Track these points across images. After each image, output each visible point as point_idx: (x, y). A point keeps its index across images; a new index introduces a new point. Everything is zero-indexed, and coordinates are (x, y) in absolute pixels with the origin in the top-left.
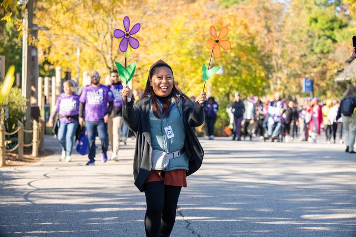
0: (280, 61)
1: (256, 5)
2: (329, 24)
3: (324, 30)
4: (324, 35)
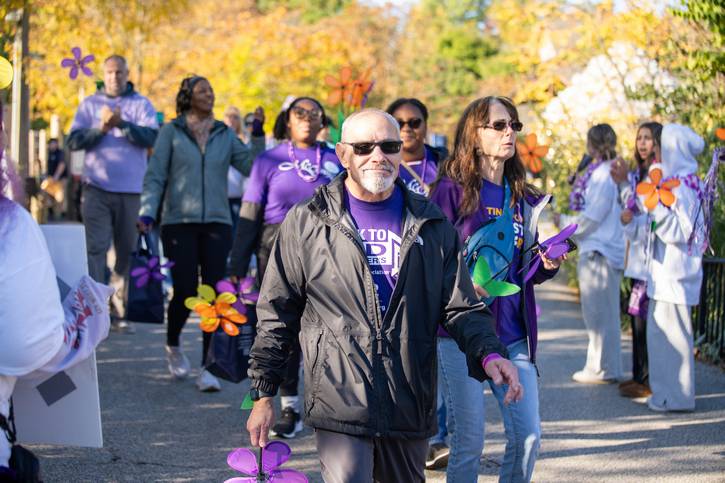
1: (359, 20)
2: (470, 51)
3: (462, 59)
4: (463, 67)
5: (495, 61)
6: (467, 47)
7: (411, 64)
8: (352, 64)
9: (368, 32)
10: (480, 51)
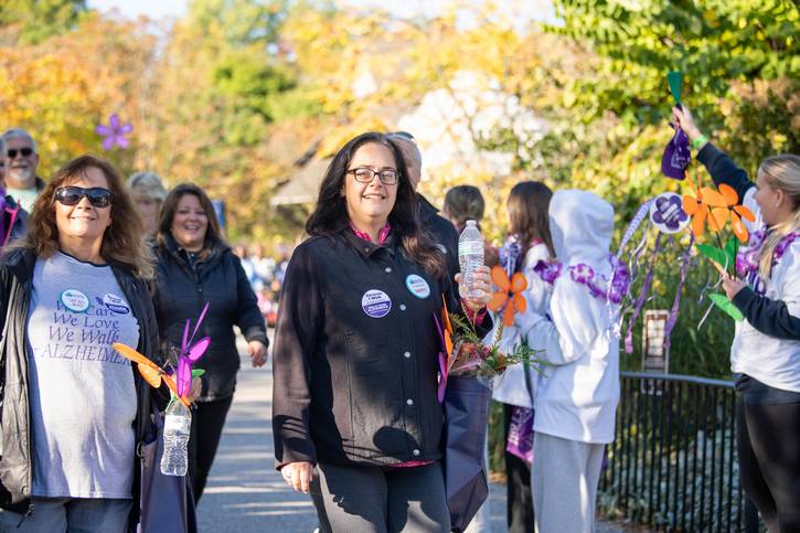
0: (153, 162)
1: (101, 39)
2: (257, 84)
3: (246, 95)
4: (247, 106)
5: (291, 97)
6: (253, 79)
7: (174, 103)
8: (91, 102)
9: (114, 57)
10: (271, 84)
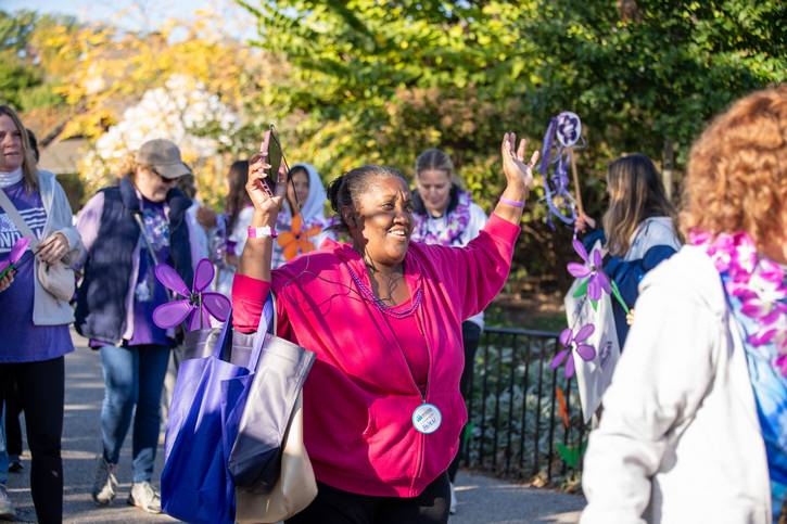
6: (8, 77)
10: (22, 81)
